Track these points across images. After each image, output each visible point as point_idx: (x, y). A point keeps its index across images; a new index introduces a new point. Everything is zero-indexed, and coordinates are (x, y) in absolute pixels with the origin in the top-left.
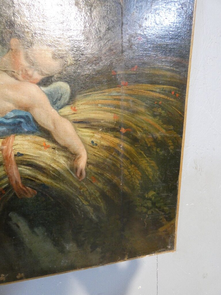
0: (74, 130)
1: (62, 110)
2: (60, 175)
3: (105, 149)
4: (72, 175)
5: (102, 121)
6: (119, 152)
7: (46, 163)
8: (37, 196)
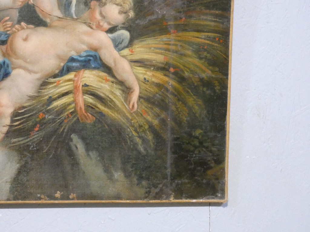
0: (130, 68)
2: (115, 106)
3: (155, 86)
4: (125, 106)
5: (154, 62)
6: (167, 88)
7: (105, 95)
8: (95, 122)
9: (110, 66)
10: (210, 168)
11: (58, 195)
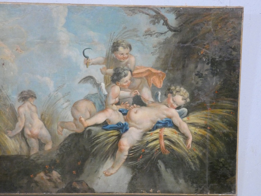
0: (187, 127)
1: (183, 119)
2: (180, 146)
3: (200, 136)
5: (199, 124)
6: (206, 137)
7: (175, 140)
8: (170, 154)
9: (177, 126)
10: (228, 178)
11: (151, 190)
